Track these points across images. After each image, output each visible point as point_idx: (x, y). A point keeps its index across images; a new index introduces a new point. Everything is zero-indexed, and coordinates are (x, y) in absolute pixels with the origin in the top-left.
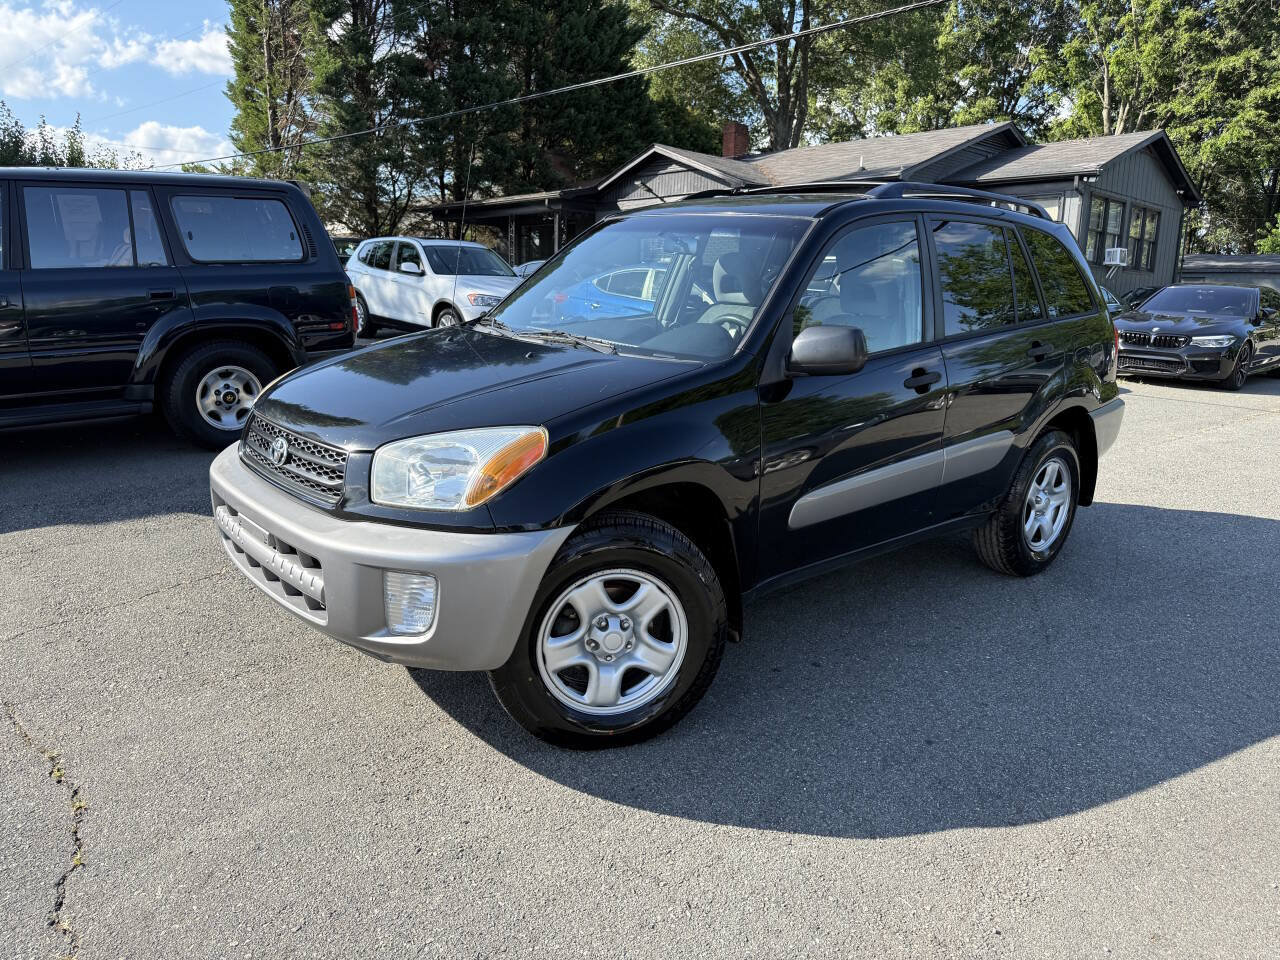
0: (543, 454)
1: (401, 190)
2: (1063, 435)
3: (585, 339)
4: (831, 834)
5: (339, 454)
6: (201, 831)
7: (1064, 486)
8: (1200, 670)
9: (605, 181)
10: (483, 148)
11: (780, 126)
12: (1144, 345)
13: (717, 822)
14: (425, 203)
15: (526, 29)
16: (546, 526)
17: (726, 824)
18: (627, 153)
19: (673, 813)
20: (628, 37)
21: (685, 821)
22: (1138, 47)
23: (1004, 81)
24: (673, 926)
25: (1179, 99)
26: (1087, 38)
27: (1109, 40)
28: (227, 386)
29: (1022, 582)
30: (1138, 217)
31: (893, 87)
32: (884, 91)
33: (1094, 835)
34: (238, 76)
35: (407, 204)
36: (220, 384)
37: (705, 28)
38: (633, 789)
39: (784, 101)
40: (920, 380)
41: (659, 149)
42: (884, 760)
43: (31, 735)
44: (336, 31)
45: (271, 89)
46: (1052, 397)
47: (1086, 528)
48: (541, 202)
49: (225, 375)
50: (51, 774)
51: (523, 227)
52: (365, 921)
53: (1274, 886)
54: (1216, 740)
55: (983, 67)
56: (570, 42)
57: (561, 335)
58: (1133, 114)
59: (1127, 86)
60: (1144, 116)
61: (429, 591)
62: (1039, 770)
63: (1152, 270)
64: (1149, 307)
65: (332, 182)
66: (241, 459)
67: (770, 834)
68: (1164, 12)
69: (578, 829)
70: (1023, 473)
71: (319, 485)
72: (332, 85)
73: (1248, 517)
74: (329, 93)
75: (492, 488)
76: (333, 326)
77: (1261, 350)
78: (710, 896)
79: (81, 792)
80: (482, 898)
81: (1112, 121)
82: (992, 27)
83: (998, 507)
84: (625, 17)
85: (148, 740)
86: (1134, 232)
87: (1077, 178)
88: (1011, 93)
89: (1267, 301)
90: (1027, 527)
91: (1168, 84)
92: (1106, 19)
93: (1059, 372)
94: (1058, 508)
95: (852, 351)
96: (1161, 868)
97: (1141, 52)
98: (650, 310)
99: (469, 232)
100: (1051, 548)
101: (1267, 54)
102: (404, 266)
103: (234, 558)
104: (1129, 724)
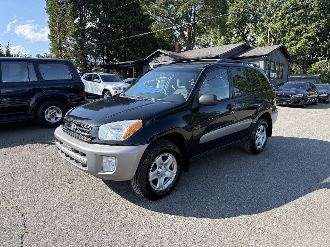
0: (141, 126)
1: (93, 61)
2: (264, 119)
3: (148, 98)
4: (214, 218)
5: (90, 128)
6: (57, 223)
7: (265, 132)
8: (300, 176)
9: (146, 58)
10: (113, 50)
11: (189, 44)
12: (281, 97)
13: (186, 216)
14: (99, 64)
15: (124, 20)
16: (142, 144)
17: (188, 217)
18: (150, 51)
19: (175, 214)
20: (150, 22)
21: (178, 216)
22: (276, 24)
23: (244, 32)
24: (177, 242)
25: (286, 37)
26: (264, 22)
27: (269, 22)
28: (52, 111)
29: (256, 156)
30: (278, 65)
31: (216, 34)
32: (214, 35)
33: (277, 216)
34: (51, 33)
35: (94, 64)
36: (51, 111)
37: (169, 20)
38: (164, 209)
39: (189, 38)
40: (230, 107)
41: (159, 50)
42: (225, 200)
43: (10, 201)
44: (76, 21)
45: (59, 36)
46: (261, 110)
47: (270, 143)
48: (129, 63)
49: (52, 109)
50: (16, 210)
51: (125, 70)
52: (101, 243)
53: (321, 227)
54: (305, 193)
55: (238, 29)
56: (135, 23)
57: (142, 97)
58: (275, 40)
59: (274, 34)
60: (278, 41)
61: (114, 161)
62: (263, 201)
63: (282, 78)
64: (282, 88)
65: (75, 59)
66: (63, 130)
67: (199, 219)
68: (282, 15)
69: (152, 219)
70: (255, 129)
71: (85, 135)
72: (75, 35)
73: (309, 139)
74: (74, 36)
75: (129, 135)
76: (80, 96)
77: (310, 98)
78: (186, 234)
79: (25, 215)
80: (129, 237)
81: (270, 42)
82: (240, 19)
83: (249, 137)
84: (149, 17)
85: (41, 201)
86: (277, 69)
87: (263, 56)
88: (246, 35)
89: (310, 86)
90: (256, 142)
91: (283, 33)
92: (268, 17)
93: (262, 104)
94: (263, 138)
95: (214, 100)
96: (294, 223)
97: (277, 25)
98: (162, 91)
99: (111, 71)
100: (262, 147)
101: (307, 25)
102: (95, 80)
103: (61, 155)
104: (284, 190)
